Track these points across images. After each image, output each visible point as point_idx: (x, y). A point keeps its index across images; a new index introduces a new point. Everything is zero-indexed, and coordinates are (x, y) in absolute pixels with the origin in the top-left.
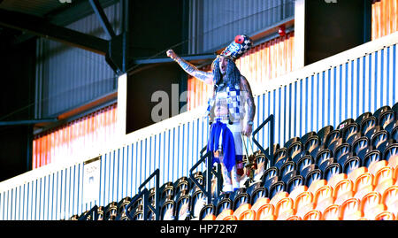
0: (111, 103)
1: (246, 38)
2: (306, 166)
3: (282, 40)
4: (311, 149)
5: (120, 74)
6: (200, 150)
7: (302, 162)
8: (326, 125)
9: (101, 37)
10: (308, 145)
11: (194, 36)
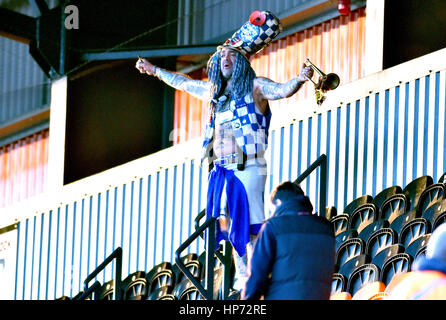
0: (38, 129)
1: (270, 17)
2: (383, 247)
3: (344, 23)
4: (392, 217)
5: (54, 79)
6: (195, 215)
7: (375, 240)
8: (419, 174)
9: (23, 11)
10: (387, 209)
11: (187, 12)
